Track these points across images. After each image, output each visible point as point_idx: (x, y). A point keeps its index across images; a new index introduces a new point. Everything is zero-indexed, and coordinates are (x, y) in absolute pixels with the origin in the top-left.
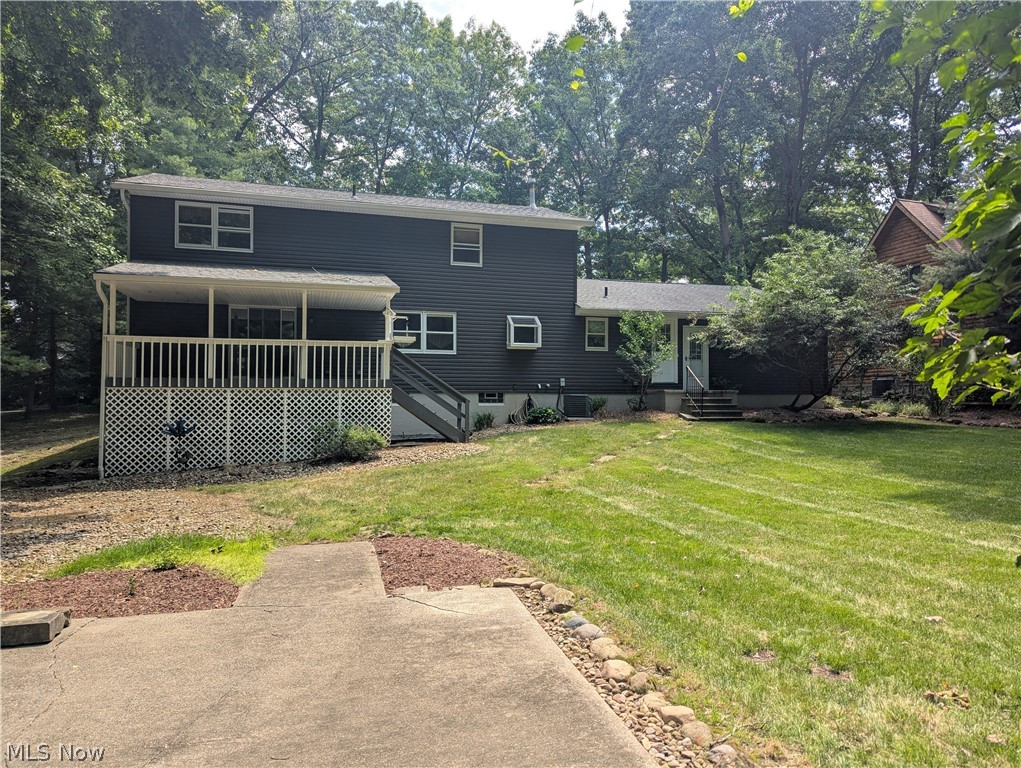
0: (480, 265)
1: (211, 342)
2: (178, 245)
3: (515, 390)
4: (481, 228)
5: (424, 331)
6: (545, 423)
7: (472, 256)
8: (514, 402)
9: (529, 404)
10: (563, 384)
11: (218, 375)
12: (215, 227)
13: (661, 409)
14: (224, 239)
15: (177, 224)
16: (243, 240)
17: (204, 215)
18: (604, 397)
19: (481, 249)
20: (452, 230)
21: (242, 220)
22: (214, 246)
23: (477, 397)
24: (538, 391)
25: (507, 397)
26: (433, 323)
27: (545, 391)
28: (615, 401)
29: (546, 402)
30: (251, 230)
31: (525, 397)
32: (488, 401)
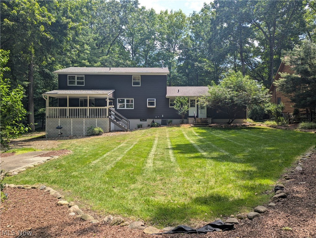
0: (140, 86)
1: (68, 108)
2: (68, 85)
3: (150, 118)
4: (140, 76)
5: (125, 103)
6: (154, 127)
7: (138, 84)
8: (149, 121)
9: (153, 122)
10: (163, 116)
11: (69, 116)
12: (76, 80)
13: (187, 123)
14: (78, 83)
15: (68, 80)
16: (82, 83)
17: (73, 78)
18: (171, 120)
19: (140, 82)
20: (133, 77)
21: (82, 78)
22: (76, 85)
23: (139, 120)
24: (156, 118)
25: (147, 120)
26: (128, 101)
27: (158, 118)
28: (174, 121)
29: (159, 121)
30: (84, 81)
31: (153, 120)
32: (143, 121)
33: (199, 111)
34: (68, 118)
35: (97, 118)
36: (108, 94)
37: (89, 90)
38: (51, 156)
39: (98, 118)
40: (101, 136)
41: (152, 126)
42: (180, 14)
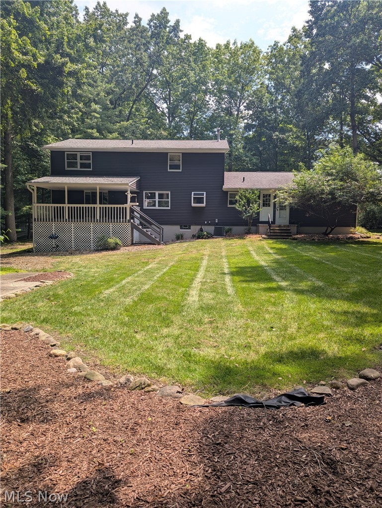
0: (181, 171)
1: (66, 205)
2: (66, 169)
3: (196, 224)
4: (181, 154)
5: (157, 199)
6: (202, 238)
7: (177, 167)
8: (195, 229)
9: (201, 230)
10: (217, 222)
11: (69, 218)
12: (79, 161)
13: (257, 232)
14: (82, 165)
15: (66, 161)
16: (88, 166)
17: (74, 156)
18: (231, 227)
19: (181, 164)
20: (169, 156)
21: (88, 158)
22: (79, 168)
23: (179, 227)
24: (205, 225)
25: (192, 227)
26: (161, 196)
27: (208, 224)
28: (236, 229)
29: (211, 229)
30: (91, 162)
31: (200, 227)
32: (185, 229)
33: (277, 213)
34: (66, 221)
35: (111, 222)
36: (128, 183)
37: (99, 177)
38: (42, 281)
39: (114, 222)
40: (118, 252)
41: (199, 236)
42: (249, 47)
